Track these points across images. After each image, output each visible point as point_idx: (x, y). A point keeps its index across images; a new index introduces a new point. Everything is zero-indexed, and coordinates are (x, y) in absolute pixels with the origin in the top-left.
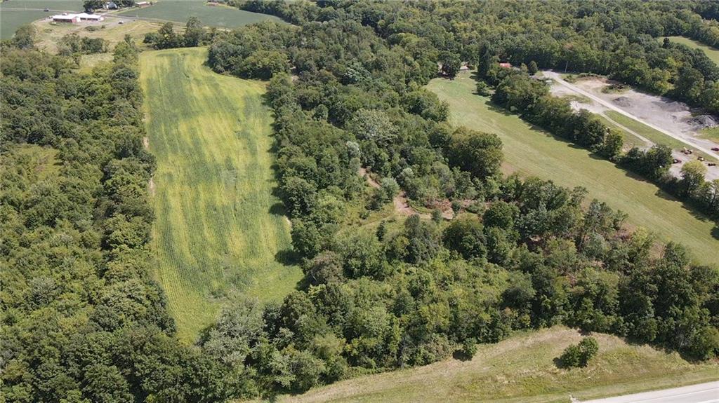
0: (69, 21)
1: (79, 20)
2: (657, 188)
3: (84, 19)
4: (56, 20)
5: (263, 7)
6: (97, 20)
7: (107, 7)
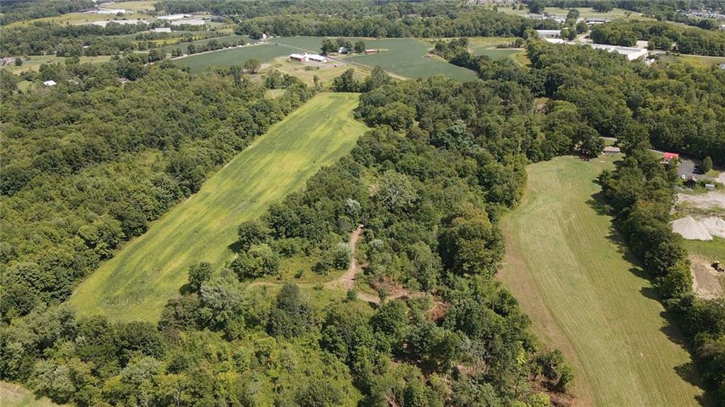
0: (299, 60)
1: (307, 60)
2: (689, 360)
3: (312, 59)
4: (292, 58)
5: (469, 62)
6: (320, 61)
7: (340, 51)
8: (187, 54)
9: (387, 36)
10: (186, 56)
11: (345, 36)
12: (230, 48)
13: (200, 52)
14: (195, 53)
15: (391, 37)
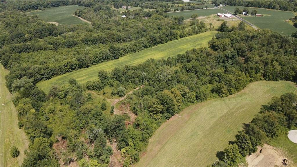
0: (219, 16)
1: (223, 16)
3: (226, 16)
4: (217, 15)
6: (228, 17)
7: (243, 14)
8: (180, 10)
9: (279, 9)
10: (180, 11)
11: (259, 7)
12: (200, 9)
13: (186, 10)
14: (184, 10)
15: (282, 10)
